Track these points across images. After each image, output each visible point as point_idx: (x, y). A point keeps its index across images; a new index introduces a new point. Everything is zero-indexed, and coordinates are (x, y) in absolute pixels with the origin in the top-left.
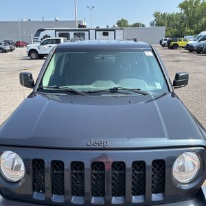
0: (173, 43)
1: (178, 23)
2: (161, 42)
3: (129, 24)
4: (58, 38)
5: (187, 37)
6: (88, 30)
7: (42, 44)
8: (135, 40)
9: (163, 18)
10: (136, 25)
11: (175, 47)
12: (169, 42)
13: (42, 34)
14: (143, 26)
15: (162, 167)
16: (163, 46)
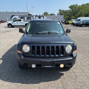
0: (67, 22)
1: (69, 14)
2: (62, 22)
3: (49, 14)
4: (20, 19)
5: (72, 20)
6: (33, 16)
7: (14, 21)
8: (54, 19)
9: (63, 12)
10: (52, 14)
11: (68, 23)
12: (65, 22)
13: (13, 17)
14: (55, 15)
15: (63, 48)
16: (63, 23)
